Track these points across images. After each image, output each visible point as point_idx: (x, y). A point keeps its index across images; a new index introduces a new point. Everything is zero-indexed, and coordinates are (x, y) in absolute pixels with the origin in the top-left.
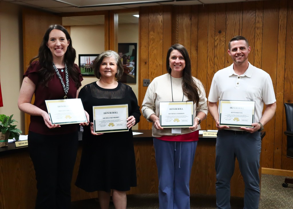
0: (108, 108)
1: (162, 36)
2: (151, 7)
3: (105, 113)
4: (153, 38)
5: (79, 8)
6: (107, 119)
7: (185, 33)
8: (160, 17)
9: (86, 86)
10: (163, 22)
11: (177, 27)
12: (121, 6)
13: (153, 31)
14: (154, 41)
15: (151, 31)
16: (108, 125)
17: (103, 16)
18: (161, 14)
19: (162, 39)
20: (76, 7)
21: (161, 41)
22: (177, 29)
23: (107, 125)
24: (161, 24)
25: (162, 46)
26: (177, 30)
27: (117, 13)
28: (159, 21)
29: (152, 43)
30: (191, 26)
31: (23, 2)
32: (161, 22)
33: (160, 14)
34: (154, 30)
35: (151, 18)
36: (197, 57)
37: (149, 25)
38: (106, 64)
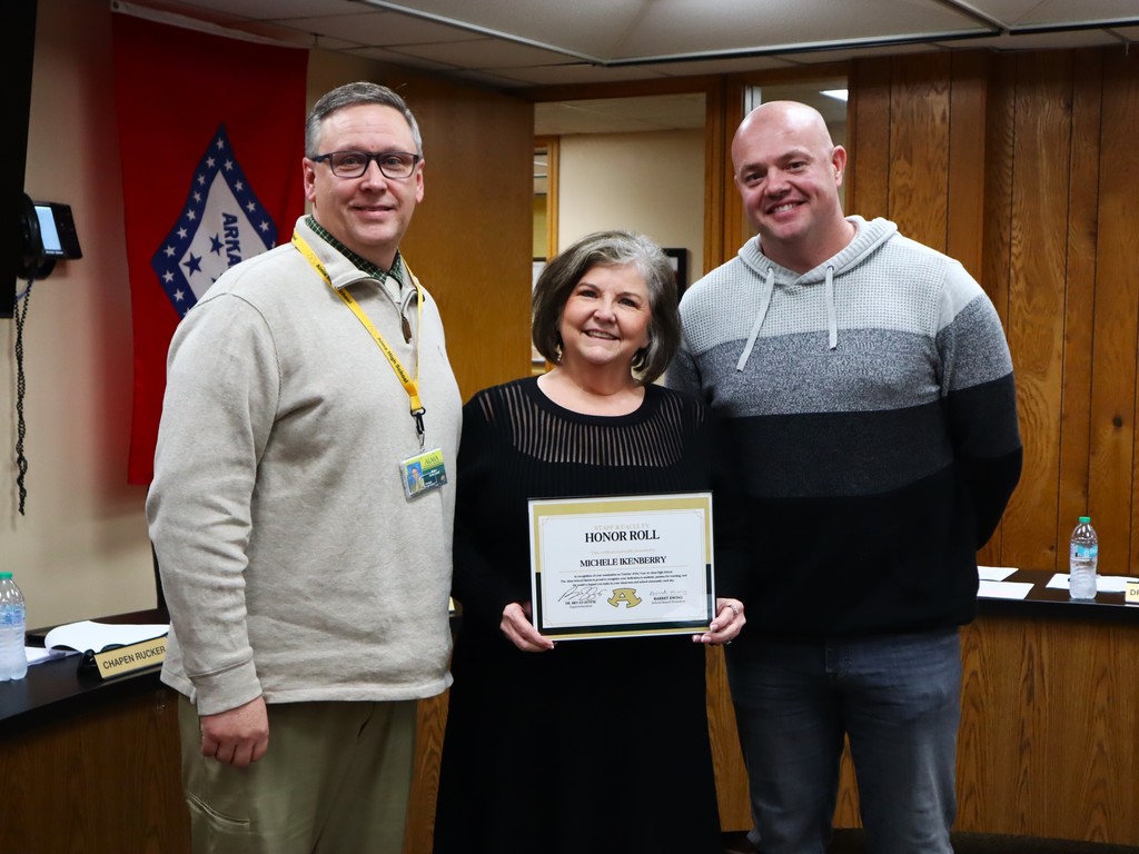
0: (607, 509)
1: (943, 178)
2: (900, 58)
3: (594, 537)
4: (905, 185)
5: (606, 69)
6: (599, 567)
7: (1044, 164)
8: (939, 98)
9: (487, 395)
10: (950, 119)
11: (1011, 143)
12: (780, 56)
13: (906, 157)
14: (911, 197)
15: (899, 158)
16: (609, 600)
17: (702, 97)
18: (940, 86)
19: (946, 191)
20: (594, 64)
21: (942, 199)
22: (1010, 151)
23: (602, 601)
24: (942, 128)
25: (944, 218)
26: (1011, 153)
27: (758, 85)
28: (933, 119)
29: (904, 209)
30: (1068, 135)
31: (395, 49)
32: (943, 119)
33: (940, 89)
34: (911, 151)
35: (898, 104)
36: (1093, 266)
37: (890, 131)
38: (594, 293)
